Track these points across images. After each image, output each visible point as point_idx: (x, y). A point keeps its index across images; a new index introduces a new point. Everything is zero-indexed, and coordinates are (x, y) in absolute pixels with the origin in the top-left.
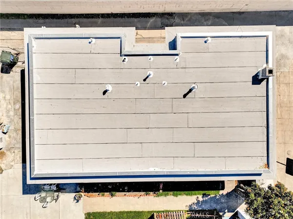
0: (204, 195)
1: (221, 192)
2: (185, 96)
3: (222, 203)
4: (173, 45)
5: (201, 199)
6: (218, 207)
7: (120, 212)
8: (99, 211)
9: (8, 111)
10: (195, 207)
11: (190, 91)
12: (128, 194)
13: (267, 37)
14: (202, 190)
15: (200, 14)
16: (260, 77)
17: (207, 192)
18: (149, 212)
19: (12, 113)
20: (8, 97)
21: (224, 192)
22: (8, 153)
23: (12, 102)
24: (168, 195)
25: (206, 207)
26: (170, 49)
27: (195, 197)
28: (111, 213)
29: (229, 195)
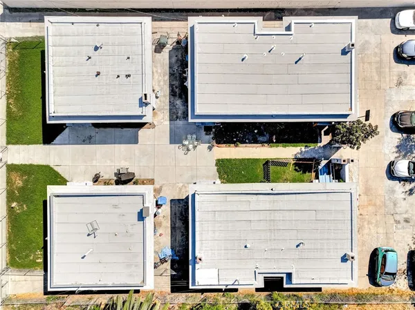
0: (306, 146)
1: (319, 145)
2: (296, 63)
3: (319, 153)
4: (288, 28)
5: (303, 149)
6: (317, 156)
7: (242, 159)
8: (226, 158)
9: (159, 82)
10: (299, 156)
11: (300, 59)
12: (248, 145)
13: (351, 23)
14: (305, 143)
15: (304, 9)
16: (347, 50)
17: (308, 145)
18: (264, 159)
19: (162, 83)
20: (159, 71)
21: (321, 145)
22: (159, 113)
23: (162, 75)
24: (278, 146)
25: (307, 156)
26: (286, 31)
27: (299, 148)
28: (235, 160)
29: (325, 147)
